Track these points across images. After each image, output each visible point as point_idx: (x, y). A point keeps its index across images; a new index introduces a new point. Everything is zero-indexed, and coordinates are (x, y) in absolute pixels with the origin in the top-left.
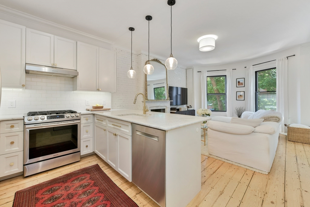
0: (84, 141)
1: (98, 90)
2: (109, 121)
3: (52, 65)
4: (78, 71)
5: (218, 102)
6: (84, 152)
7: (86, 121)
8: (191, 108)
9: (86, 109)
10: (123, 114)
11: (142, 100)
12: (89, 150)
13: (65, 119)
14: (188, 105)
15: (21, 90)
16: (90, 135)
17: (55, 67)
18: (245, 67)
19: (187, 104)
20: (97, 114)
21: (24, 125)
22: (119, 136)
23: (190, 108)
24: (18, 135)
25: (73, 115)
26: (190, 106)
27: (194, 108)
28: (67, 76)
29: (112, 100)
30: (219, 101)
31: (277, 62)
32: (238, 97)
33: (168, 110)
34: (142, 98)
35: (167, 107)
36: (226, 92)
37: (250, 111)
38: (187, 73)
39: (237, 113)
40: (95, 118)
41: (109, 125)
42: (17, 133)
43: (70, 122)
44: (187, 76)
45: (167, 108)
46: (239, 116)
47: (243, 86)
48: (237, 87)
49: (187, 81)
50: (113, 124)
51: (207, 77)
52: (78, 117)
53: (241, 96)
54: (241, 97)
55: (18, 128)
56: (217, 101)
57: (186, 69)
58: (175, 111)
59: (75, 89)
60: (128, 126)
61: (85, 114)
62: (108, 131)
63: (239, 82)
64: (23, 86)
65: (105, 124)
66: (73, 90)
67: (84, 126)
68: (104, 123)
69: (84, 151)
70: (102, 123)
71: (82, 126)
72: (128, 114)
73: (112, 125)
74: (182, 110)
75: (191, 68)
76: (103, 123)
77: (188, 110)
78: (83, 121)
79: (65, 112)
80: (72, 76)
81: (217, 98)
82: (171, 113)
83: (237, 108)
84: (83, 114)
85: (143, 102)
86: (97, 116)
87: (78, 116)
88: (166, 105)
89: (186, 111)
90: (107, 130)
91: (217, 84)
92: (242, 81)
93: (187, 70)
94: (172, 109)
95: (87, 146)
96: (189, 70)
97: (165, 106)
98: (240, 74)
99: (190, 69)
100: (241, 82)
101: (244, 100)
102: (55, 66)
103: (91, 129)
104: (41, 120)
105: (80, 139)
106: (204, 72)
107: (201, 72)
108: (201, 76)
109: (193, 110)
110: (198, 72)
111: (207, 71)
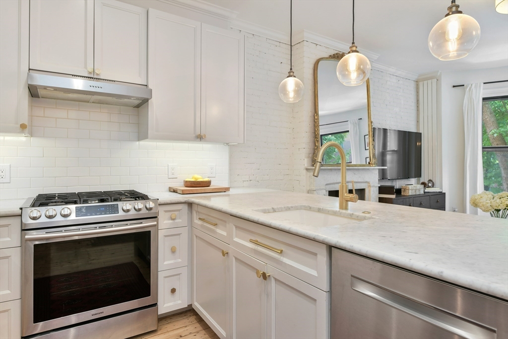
0: (165, 277)
1: (200, 138)
2: (236, 227)
3: (90, 73)
4: (150, 87)
6: (165, 305)
7: (171, 221)
8: (433, 186)
9: (170, 188)
10: (275, 207)
11: (306, 165)
12: (179, 302)
13: (121, 214)
14: (425, 179)
15: (22, 139)
16: (180, 260)
17: (96, 79)
19: (418, 175)
20: (198, 205)
21: (23, 230)
22: (276, 280)
23: (429, 187)
24: (7, 257)
25: (140, 204)
26: (430, 180)
27: (442, 189)
28: (126, 100)
29: (230, 164)
33: (373, 193)
34: (306, 160)
35: (372, 185)
38: (418, 92)
40: (194, 213)
41: (236, 239)
42: (7, 252)
43: (131, 224)
44: (418, 101)
45: (370, 186)
50: (254, 238)
51: (485, 100)
52: (152, 211)
55: (8, 239)
57: (417, 82)
58: (393, 196)
59: (142, 134)
60: (316, 254)
61: (169, 202)
62: (236, 258)
64: (23, 127)
65: (225, 234)
66: (139, 139)
67: (165, 236)
68: (221, 232)
69: (167, 304)
70: (214, 232)
71: (161, 234)
72: (290, 206)
73: (251, 241)
74: (410, 193)
75: (431, 78)
76: (219, 231)
77: (425, 192)
78: (164, 222)
79: (118, 196)
80: (137, 102)
82: (381, 200)
84: (162, 202)
85: (307, 169)
86: (200, 209)
87: (151, 209)
88: (367, 180)
89: (419, 196)
90: (230, 252)
93: (421, 84)
94: (382, 190)
95: (173, 291)
96: (425, 82)
97: (366, 182)
99: (430, 82)
102: (97, 74)
103: (182, 243)
104: (63, 219)
105: (157, 271)
106: (473, 85)
107: (463, 85)
108: (464, 100)
109: (439, 192)
110: (454, 86)
111: (482, 84)
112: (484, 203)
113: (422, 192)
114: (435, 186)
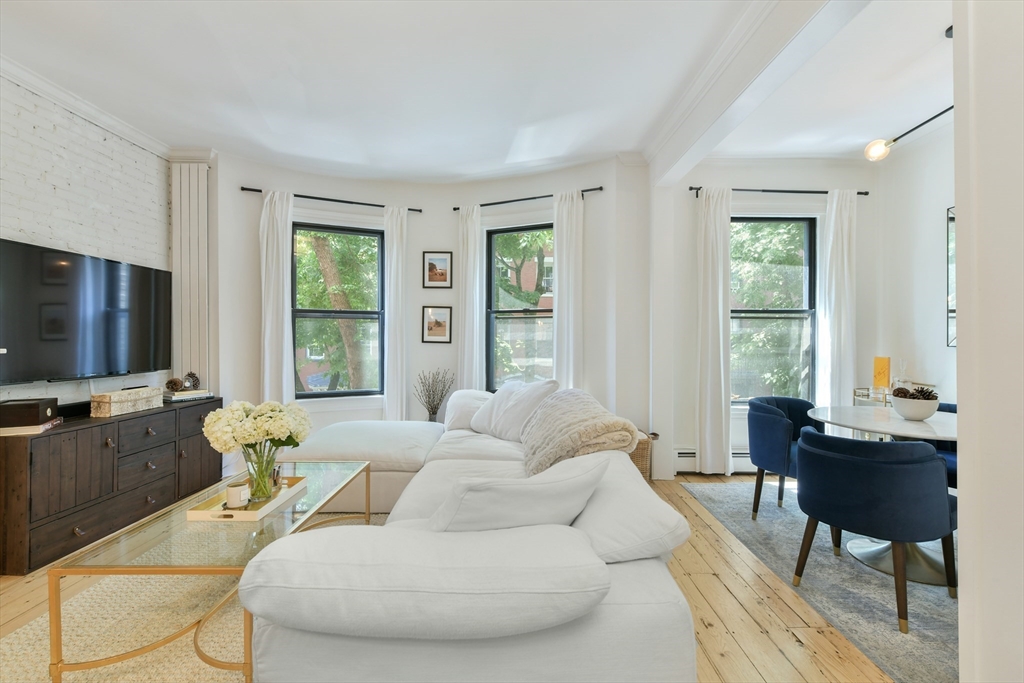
5: (347, 350)
8: (196, 385)
14: (179, 372)
18: (455, 209)
19: (167, 364)
23: (185, 389)
26: (191, 375)
27: (217, 389)
30: (349, 346)
31: (556, 205)
32: (430, 329)
36: (383, 308)
37: (470, 387)
38: (170, 185)
39: (424, 399)
44: (169, 203)
46: (434, 412)
47: (447, 284)
48: (424, 287)
49: (169, 233)
51: (296, 226)
53: (438, 324)
54: (438, 330)
56: (341, 349)
57: (168, 163)
63: (432, 267)
74: (115, 411)
75: (198, 161)
77: (168, 403)
81: (342, 333)
83: (426, 374)
89: (146, 413)
91: (341, 272)
92: (442, 264)
93: (175, 168)
96: (185, 166)
98: (434, 231)
99: (194, 166)
100: (440, 267)
101: (450, 342)
106: (277, 194)
107: (260, 191)
108: (260, 217)
109: (207, 398)
110: (243, 189)
111: (292, 196)
112: (219, 435)
113: (158, 403)
114: (201, 386)
